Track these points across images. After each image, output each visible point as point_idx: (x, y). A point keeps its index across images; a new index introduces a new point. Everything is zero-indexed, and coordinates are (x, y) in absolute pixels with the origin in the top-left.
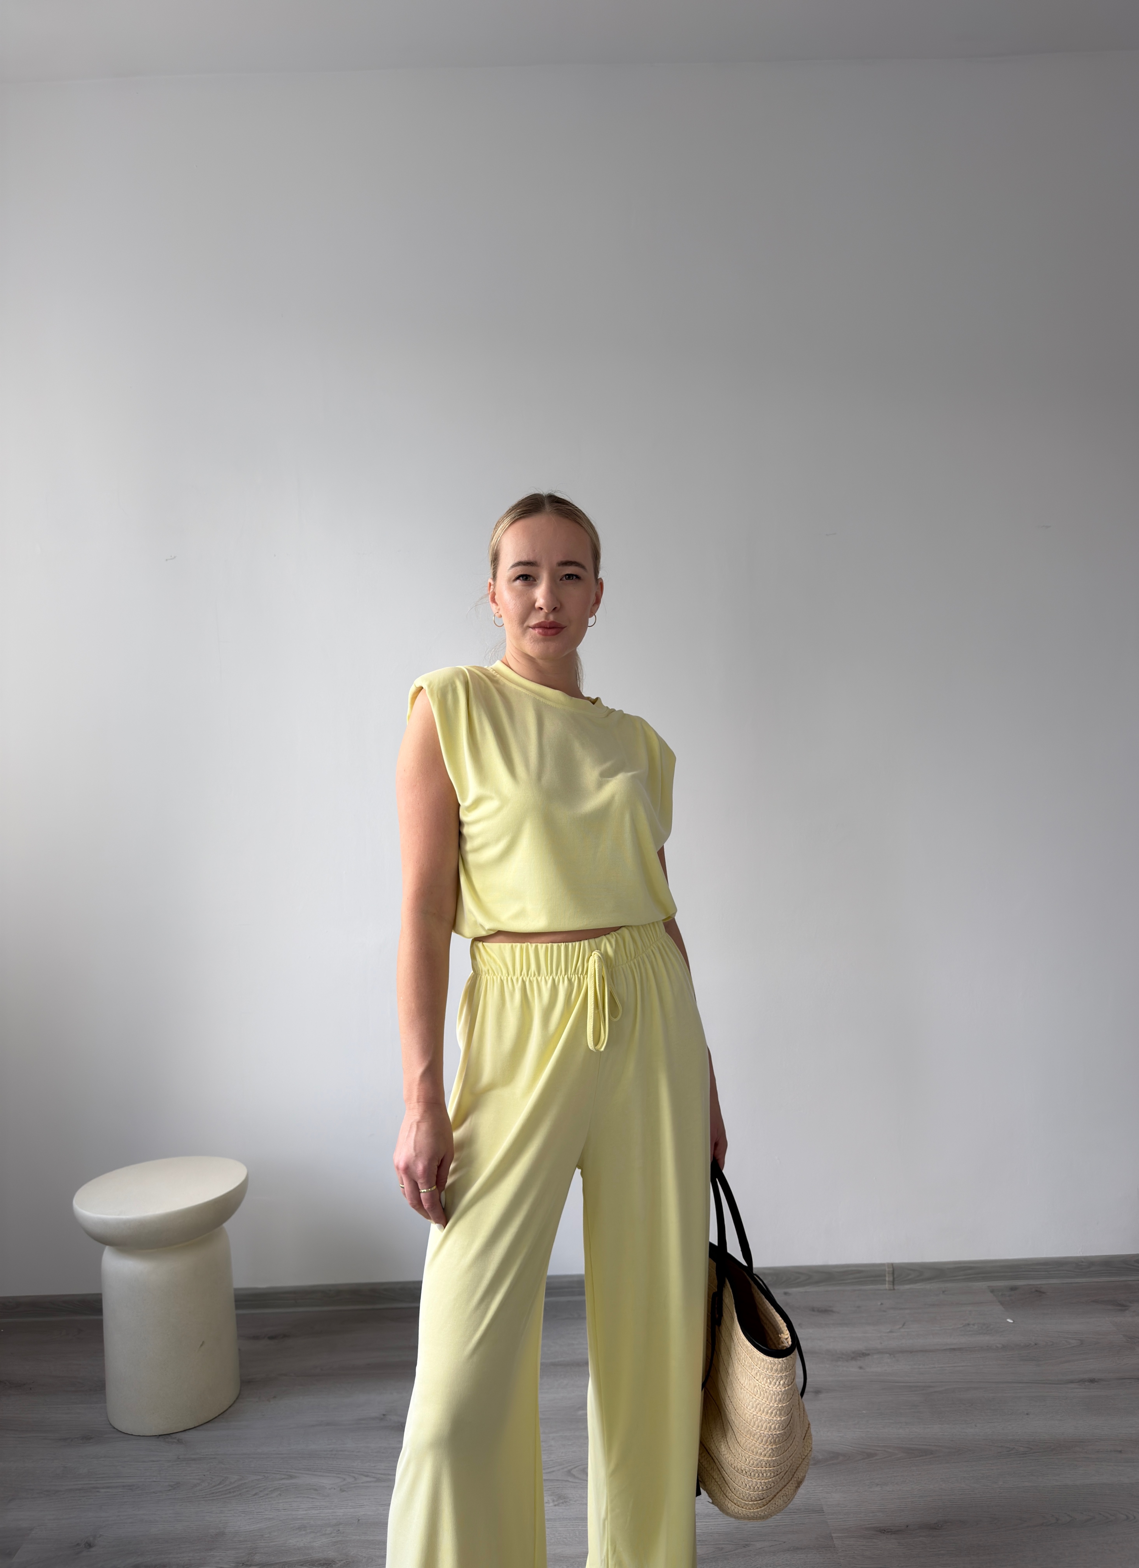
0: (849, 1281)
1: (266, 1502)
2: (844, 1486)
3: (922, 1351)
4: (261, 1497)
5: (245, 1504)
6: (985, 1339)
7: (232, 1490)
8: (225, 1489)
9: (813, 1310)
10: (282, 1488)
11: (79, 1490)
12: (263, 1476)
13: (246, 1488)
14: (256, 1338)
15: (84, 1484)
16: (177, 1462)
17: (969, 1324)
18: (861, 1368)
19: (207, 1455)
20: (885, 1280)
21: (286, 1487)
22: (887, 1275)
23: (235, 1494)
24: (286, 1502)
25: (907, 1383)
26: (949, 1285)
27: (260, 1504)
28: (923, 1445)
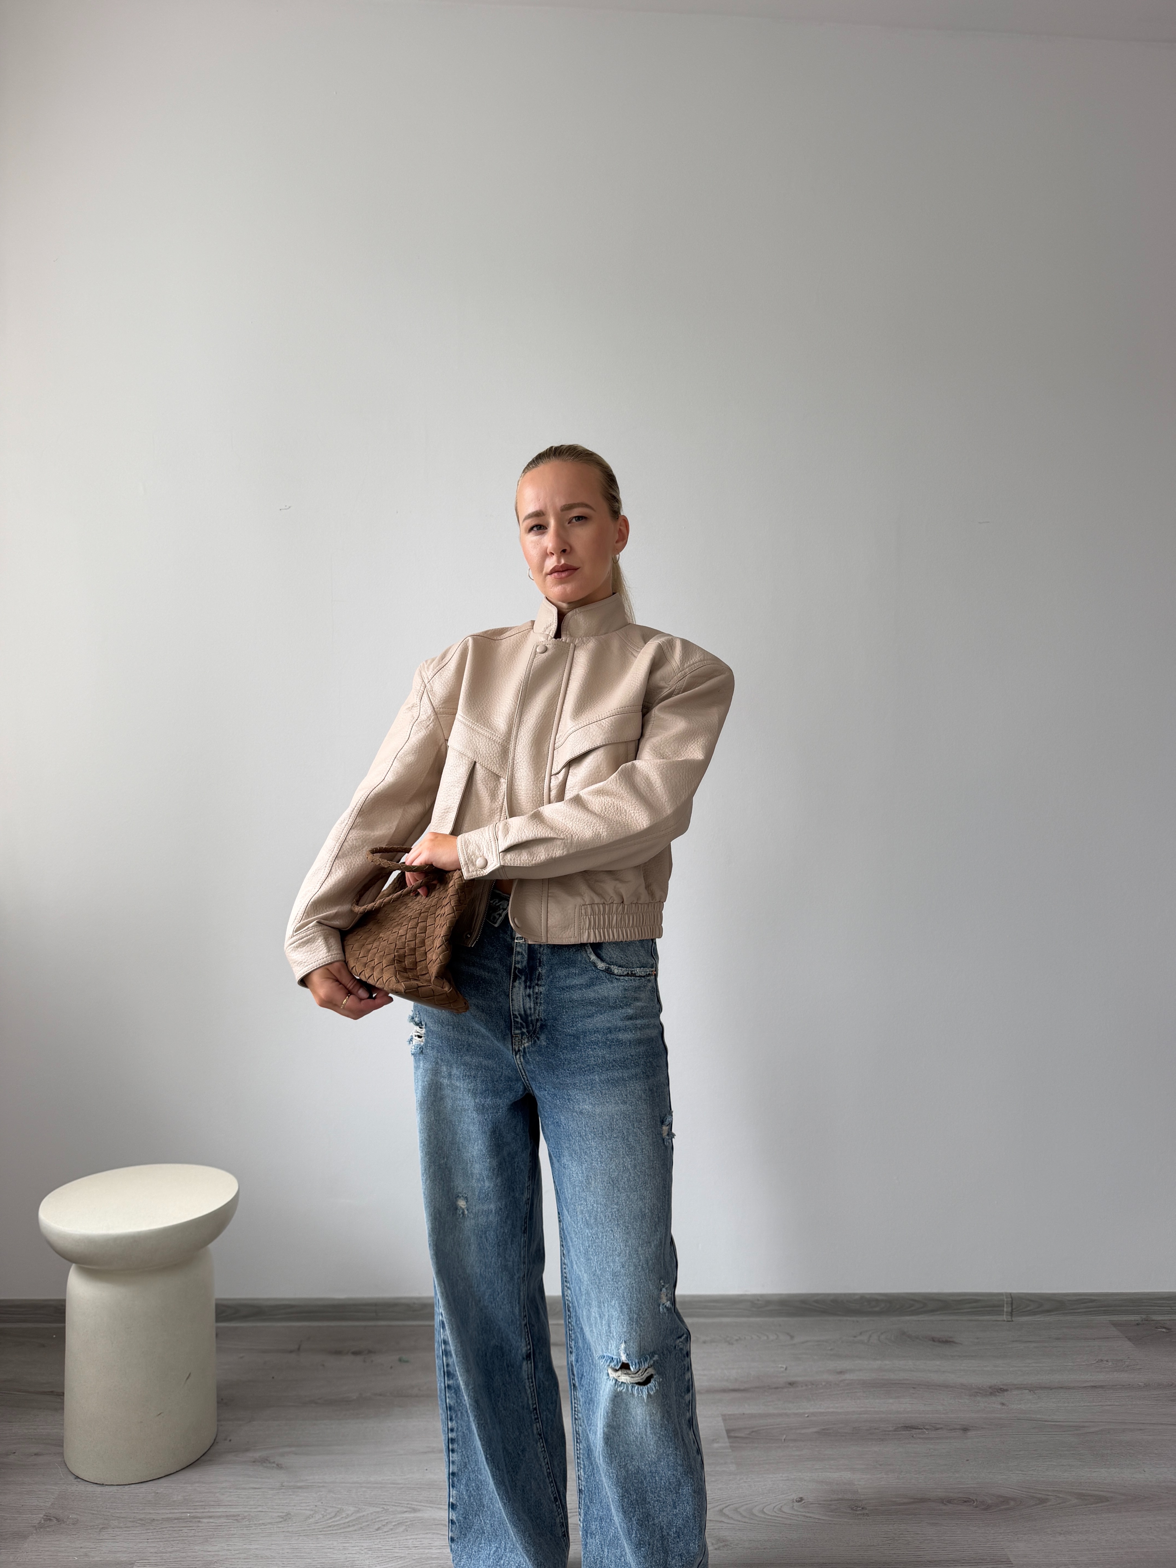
0: (965, 1310)
1: (392, 1538)
2: (1025, 1534)
3: (1061, 1388)
4: (385, 1532)
5: (370, 1540)
6: (1123, 1377)
7: (351, 1524)
8: (342, 1522)
9: (934, 1341)
10: (407, 1522)
11: (175, 1519)
12: (383, 1508)
13: (367, 1522)
14: (338, 1353)
15: (182, 1513)
16: (282, 1490)
17: (1102, 1360)
18: (1003, 1404)
19: (315, 1483)
20: (1003, 1310)
21: (411, 1521)
22: (1005, 1305)
23: (355, 1528)
24: (416, 1539)
25: (1057, 1422)
26: (1069, 1318)
27: (385, 1540)
28: (1096, 1491)
